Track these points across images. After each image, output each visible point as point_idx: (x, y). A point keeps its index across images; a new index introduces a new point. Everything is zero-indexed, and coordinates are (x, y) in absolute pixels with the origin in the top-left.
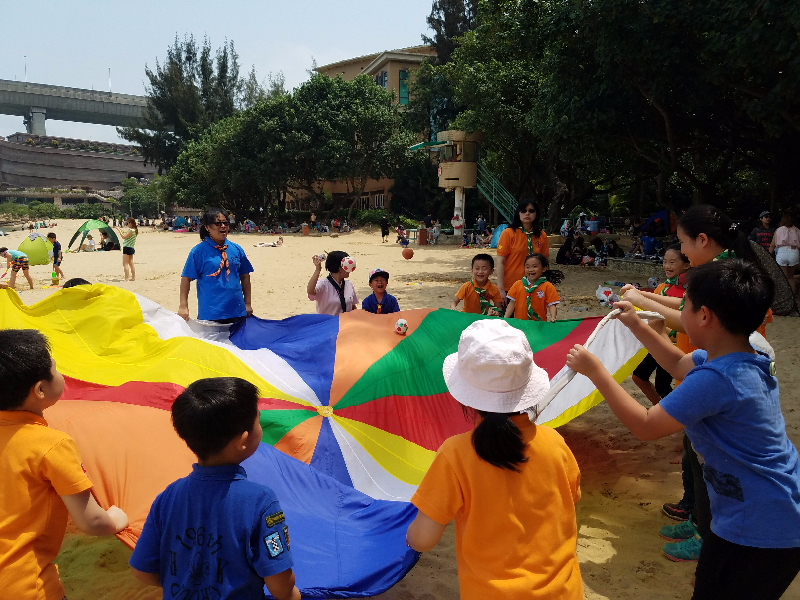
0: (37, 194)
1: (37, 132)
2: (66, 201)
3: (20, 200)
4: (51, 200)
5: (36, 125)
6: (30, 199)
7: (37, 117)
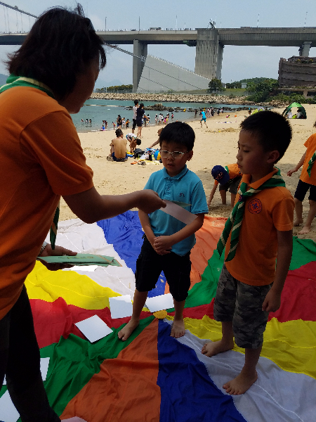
0: (296, 89)
1: (304, 56)
2: (309, 94)
3: (287, 93)
4: (302, 93)
5: (304, 51)
6: (292, 92)
7: (306, 47)
